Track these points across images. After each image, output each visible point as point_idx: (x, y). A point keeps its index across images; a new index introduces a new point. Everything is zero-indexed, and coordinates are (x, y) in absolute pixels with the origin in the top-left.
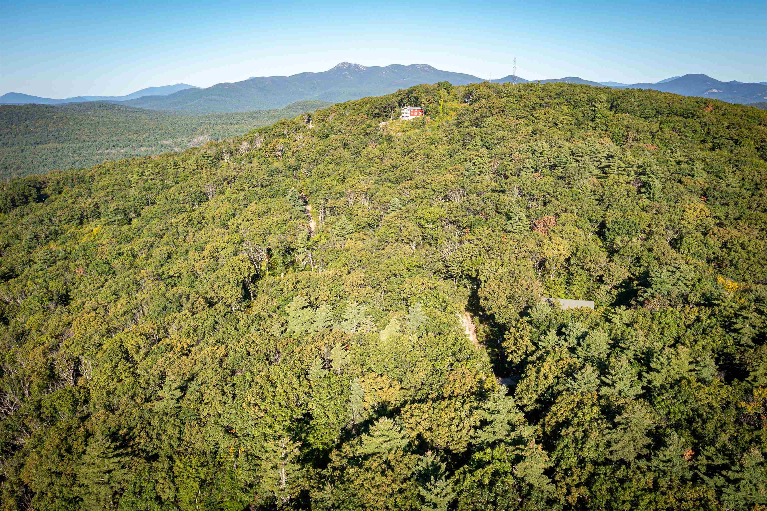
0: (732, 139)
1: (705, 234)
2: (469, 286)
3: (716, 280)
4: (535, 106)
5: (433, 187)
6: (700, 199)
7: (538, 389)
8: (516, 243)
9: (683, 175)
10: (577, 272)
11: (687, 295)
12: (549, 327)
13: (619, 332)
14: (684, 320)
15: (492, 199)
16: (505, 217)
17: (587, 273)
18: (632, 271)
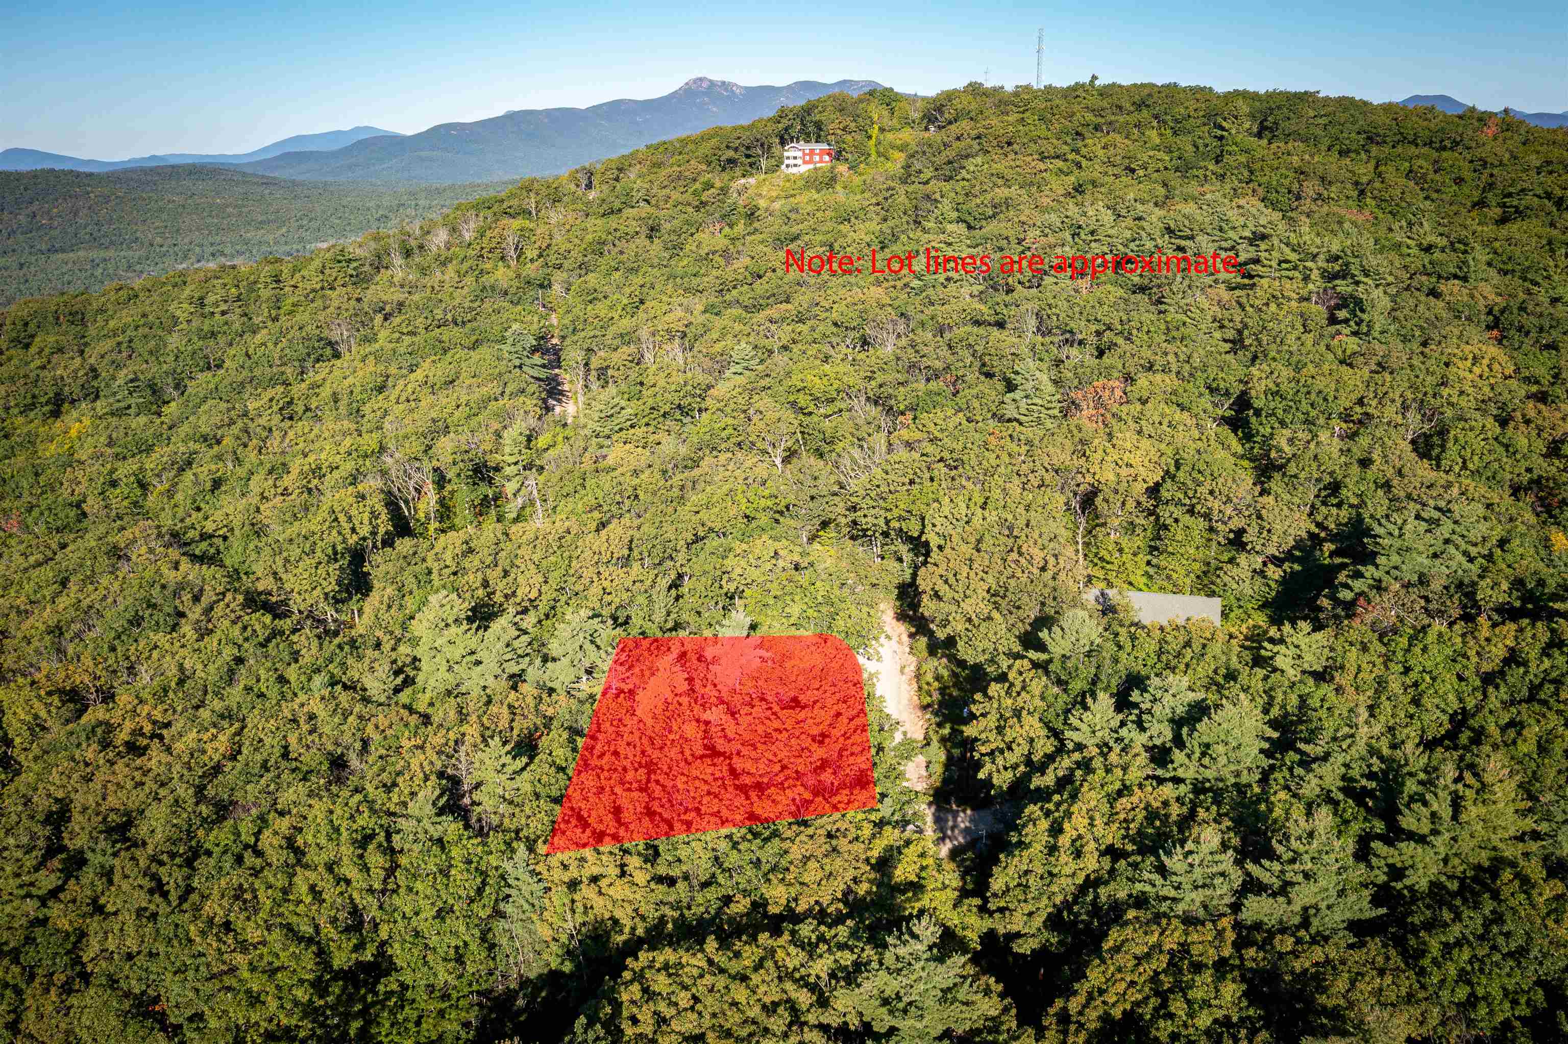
0: (1549, 196)
1: (1503, 422)
2: (908, 557)
3: (1546, 543)
4: (1084, 130)
5: (835, 316)
6: (1487, 335)
7: (1055, 888)
8: (1024, 448)
9: (1440, 277)
10: (1176, 521)
11: (1474, 584)
12: (1094, 683)
13: (1294, 700)
14: (1475, 659)
15: (971, 340)
16: (1001, 386)
17: (1202, 524)
18: (1319, 518)
